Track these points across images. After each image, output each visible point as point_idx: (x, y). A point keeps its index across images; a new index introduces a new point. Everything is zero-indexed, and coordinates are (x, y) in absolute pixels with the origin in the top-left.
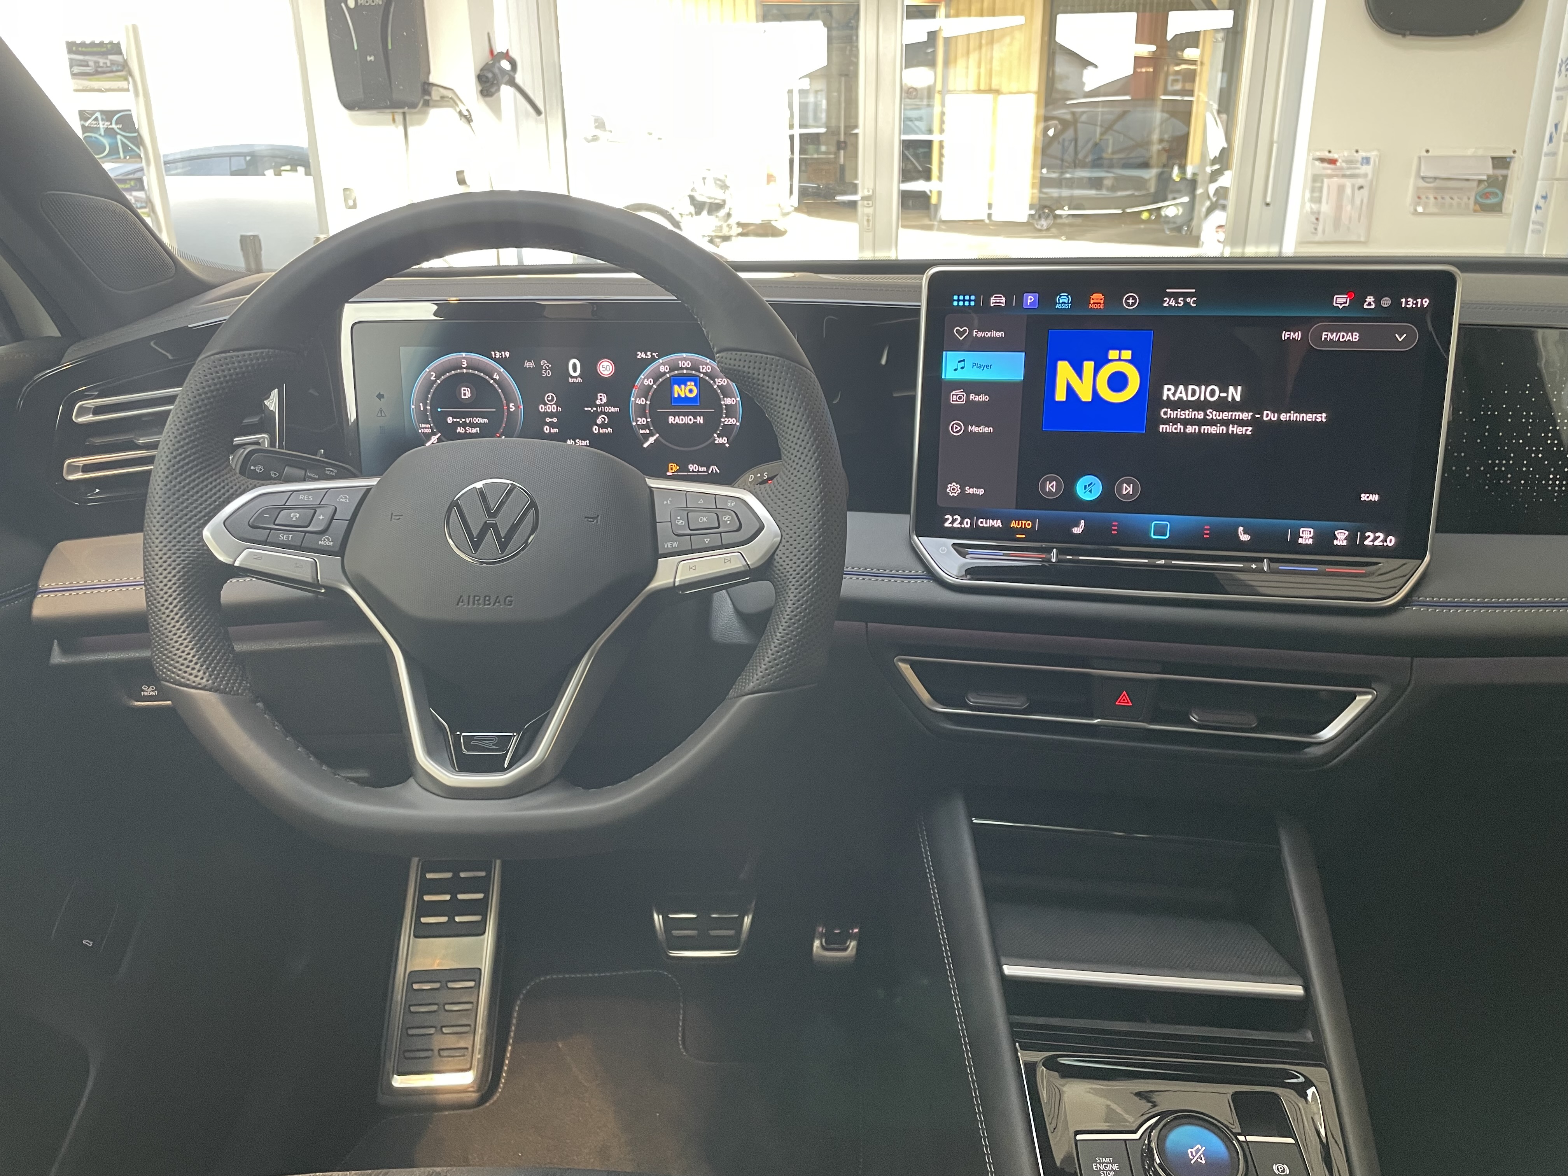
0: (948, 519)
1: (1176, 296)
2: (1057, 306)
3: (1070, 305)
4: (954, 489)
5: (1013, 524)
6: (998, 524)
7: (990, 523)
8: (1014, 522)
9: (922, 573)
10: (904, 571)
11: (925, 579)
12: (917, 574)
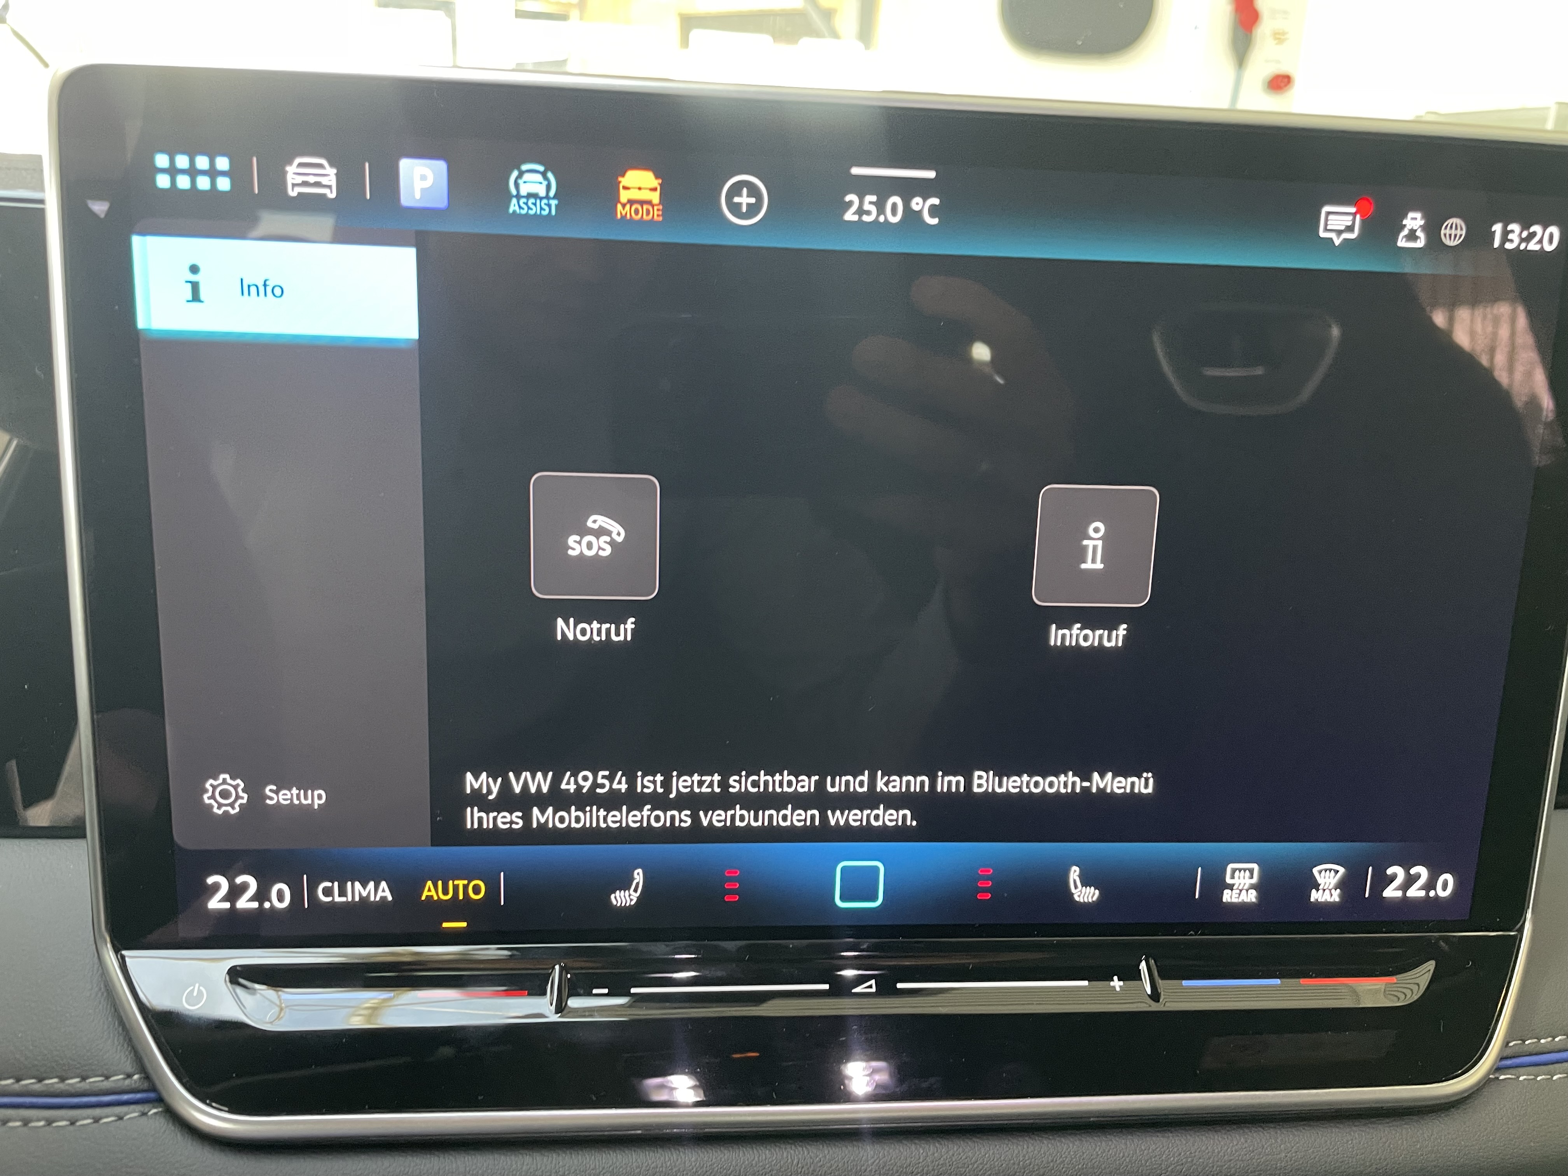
0: (216, 887)
1: (883, 188)
2: (513, 207)
3: (554, 203)
4: (225, 794)
5: (430, 891)
6: (380, 894)
7: (357, 891)
8: (429, 883)
9: (127, 1082)
10: (62, 1079)
11: (132, 1107)
12: (107, 1085)
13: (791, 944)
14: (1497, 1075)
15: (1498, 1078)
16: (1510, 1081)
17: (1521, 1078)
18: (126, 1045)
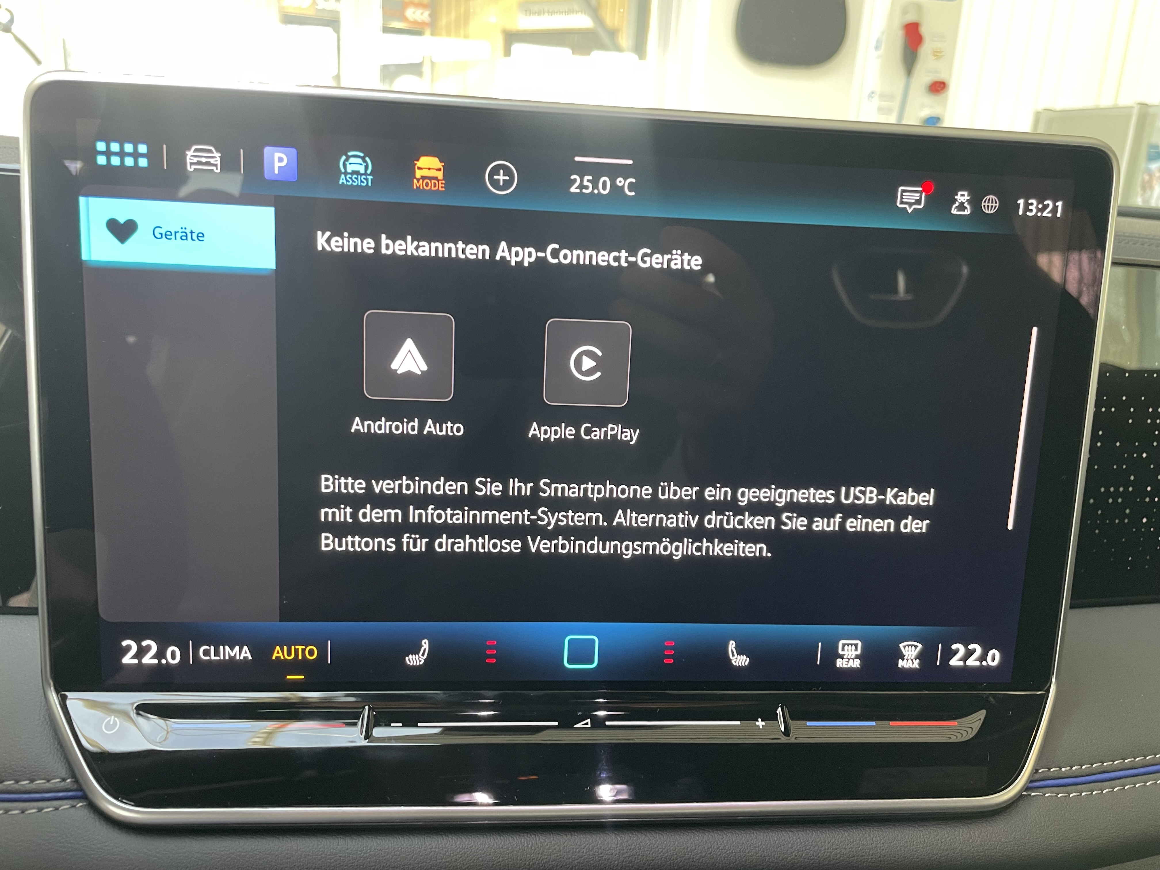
0: (128, 648)
1: (597, 171)
2: (342, 180)
3: (370, 178)
5: (278, 653)
6: (243, 654)
7: (226, 652)
8: (278, 648)
9: (63, 784)
10: (17, 782)
11: (65, 802)
12: (48, 785)
13: (532, 694)
14: (1029, 793)
15: (1030, 795)
16: (1038, 796)
17: (1047, 795)
18: (62, 759)
